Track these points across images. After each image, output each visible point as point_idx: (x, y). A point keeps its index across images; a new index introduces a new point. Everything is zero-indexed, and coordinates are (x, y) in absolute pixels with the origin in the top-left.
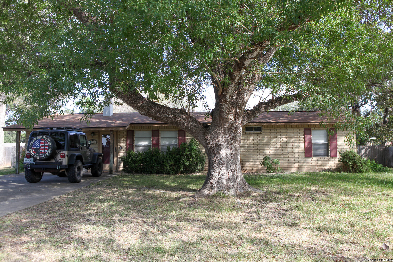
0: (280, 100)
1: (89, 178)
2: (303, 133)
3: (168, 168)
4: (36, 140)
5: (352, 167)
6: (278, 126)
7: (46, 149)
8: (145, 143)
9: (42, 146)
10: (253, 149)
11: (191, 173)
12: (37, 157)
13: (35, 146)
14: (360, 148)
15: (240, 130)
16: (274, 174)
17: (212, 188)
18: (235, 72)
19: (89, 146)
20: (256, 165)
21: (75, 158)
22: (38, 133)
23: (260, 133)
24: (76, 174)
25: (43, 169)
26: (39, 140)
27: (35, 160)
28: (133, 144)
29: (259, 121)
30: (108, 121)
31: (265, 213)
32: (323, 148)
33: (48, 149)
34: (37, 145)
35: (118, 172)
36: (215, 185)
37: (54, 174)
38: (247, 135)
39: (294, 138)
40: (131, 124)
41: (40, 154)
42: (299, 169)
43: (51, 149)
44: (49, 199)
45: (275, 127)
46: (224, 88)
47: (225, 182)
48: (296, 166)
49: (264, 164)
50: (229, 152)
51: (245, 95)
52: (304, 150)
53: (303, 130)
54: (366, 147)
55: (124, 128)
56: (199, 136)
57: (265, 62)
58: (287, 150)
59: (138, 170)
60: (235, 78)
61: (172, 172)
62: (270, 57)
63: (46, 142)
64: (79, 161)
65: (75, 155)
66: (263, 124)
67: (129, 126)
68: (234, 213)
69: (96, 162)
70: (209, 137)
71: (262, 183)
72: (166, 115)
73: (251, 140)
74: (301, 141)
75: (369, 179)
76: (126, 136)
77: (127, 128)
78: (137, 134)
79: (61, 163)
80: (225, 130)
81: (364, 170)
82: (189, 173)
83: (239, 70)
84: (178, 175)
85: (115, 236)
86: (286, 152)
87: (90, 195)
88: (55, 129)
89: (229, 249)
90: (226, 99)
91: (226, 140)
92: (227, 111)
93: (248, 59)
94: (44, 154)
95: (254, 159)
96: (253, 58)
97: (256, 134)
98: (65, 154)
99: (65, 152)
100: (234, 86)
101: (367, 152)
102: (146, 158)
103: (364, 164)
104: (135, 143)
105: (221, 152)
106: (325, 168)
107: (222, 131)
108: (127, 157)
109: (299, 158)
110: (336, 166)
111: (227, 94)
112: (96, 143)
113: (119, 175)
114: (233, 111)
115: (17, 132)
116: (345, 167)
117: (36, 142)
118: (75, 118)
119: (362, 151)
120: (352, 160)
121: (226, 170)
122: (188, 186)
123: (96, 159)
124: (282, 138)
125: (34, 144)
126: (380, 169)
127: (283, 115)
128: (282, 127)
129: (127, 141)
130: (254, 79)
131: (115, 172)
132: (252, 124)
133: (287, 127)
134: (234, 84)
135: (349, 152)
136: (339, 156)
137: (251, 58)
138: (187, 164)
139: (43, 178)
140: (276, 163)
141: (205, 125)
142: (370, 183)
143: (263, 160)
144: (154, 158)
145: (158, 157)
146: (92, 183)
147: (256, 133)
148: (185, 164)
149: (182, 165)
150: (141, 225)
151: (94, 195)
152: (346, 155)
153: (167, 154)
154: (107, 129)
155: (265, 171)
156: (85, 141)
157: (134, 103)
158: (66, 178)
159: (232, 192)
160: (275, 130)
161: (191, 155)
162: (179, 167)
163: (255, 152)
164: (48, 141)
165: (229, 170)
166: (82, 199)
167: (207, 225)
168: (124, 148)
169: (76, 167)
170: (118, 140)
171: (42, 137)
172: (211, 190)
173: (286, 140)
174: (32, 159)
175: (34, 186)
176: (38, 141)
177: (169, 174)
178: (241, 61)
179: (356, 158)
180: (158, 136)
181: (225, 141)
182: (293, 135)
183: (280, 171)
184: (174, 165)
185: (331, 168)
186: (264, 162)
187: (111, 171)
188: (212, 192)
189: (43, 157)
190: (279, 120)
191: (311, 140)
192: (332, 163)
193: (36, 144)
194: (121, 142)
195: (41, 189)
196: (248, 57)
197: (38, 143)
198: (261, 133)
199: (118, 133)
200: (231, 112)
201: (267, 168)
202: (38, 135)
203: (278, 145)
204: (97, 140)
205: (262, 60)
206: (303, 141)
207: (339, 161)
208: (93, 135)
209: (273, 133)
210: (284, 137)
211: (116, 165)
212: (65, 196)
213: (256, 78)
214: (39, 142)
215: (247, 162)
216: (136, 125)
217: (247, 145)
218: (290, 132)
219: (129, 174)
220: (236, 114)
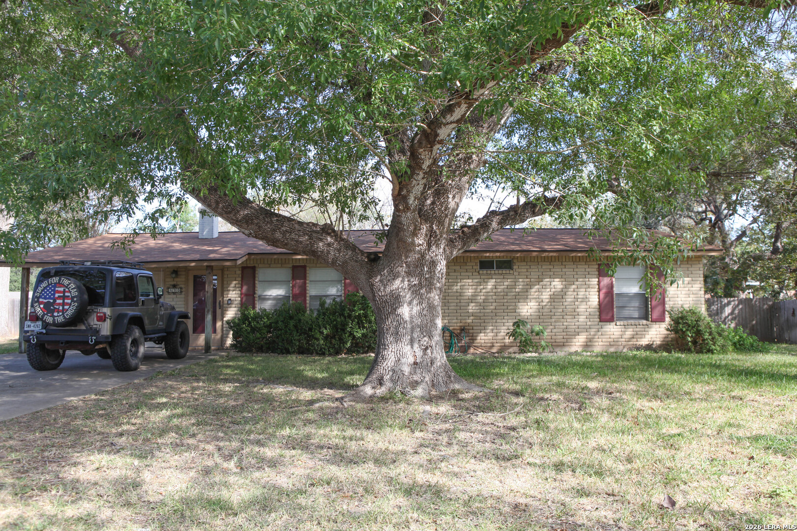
0: (532, 208)
1: (160, 362)
2: (597, 273)
3: (322, 342)
4: (47, 287)
5: (695, 342)
6: (544, 259)
7: (67, 304)
8: (277, 292)
9: (59, 297)
10: (494, 304)
11: (367, 352)
12: (49, 319)
13: (45, 298)
14: (721, 303)
15: (442, 266)
16: (534, 354)
17: (381, 382)
18: (421, 150)
19: (158, 299)
20: (500, 337)
21: (126, 321)
22: (53, 272)
23: (508, 272)
24: (128, 352)
25: (62, 343)
26: (53, 286)
27: (46, 325)
28: (254, 293)
29: (507, 248)
30: (206, 248)
31: (468, 434)
32: (636, 303)
33: (70, 304)
34: (50, 296)
35: (223, 349)
36: (387, 377)
37: (86, 352)
38: (482, 277)
39: (577, 283)
40: (249, 254)
41: (56, 314)
42: (587, 346)
43: (76, 304)
44: (59, 403)
45: (539, 260)
46: (401, 182)
47: (407, 370)
48: (581, 339)
49: (513, 334)
50: (416, 309)
51: (451, 196)
52: (598, 307)
53: (597, 267)
54: (734, 301)
55: (234, 262)
56: (359, 279)
57: (492, 130)
58: (563, 307)
59: (262, 346)
60: (423, 163)
61: (329, 351)
62: (501, 119)
63: (67, 290)
64: (134, 326)
65: (126, 315)
66: (514, 255)
67: (244, 259)
68: (406, 432)
69: (173, 329)
70: (378, 280)
71: (498, 374)
72: (293, 236)
73: (489, 287)
74: (593, 290)
75: (718, 367)
76: (240, 279)
77: (239, 262)
78: (262, 274)
79: (97, 332)
80: (408, 266)
81: (718, 349)
82: (363, 353)
83: (429, 146)
84: (340, 356)
85: (147, 476)
86: (561, 310)
87: (145, 394)
88: (89, 263)
89: (356, 503)
90: (407, 204)
91: (411, 287)
92: (412, 228)
93: (445, 125)
94: (63, 314)
95: (497, 324)
96: (454, 122)
97: (501, 274)
98: (105, 314)
99: (107, 311)
100: (423, 178)
101: (736, 312)
102: (277, 322)
103: (717, 337)
104: (259, 292)
105: (399, 311)
106: (641, 343)
107: (402, 270)
108: (239, 319)
109: (588, 323)
110: (662, 339)
111: (409, 195)
112: (181, 292)
113: (222, 357)
114: (424, 228)
115: (23, 269)
116: (679, 342)
117: (48, 290)
118: (142, 241)
119: (726, 309)
120: (693, 327)
121: (409, 347)
122: (348, 379)
123: (175, 324)
124: (553, 283)
125: (43, 295)
126: (752, 346)
127: (559, 237)
128: (553, 260)
129: (242, 288)
130: (470, 164)
131: (218, 349)
132: (492, 255)
133: (564, 260)
134: (421, 175)
135: (687, 312)
136: (668, 319)
137: (451, 123)
138: (358, 334)
139: (65, 363)
140: (537, 334)
141: (372, 257)
142: (716, 374)
143: (512, 328)
144: (292, 323)
145: (300, 320)
146: (160, 372)
147: (500, 272)
148: (355, 334)
149: (349, 336)
150: (209, 455)
151: (153, 396)
152: (682, 318)
153: (319, 315)
154: (200, 264)
155: (516, 349)
156: (151, 288)
157: (230, 213)
158: (109, 362)
159: (419, 391)
160: (540, 267)
161: (366, 316)
162: (342, 340)
163: (498, 311)
164: (71, 287)
165: (416, 346)
166: (125, 402)
167: (341, 457)
168: (236, 302)
169: (128, 339)
170: (225, 286)
171: (60, 280)
172: (379, 386)
173: (562, 286)
174: (40, 323)
175: (42, 378)
176: (50, 288)
177: (323, 354)
178: (432, 127)
179: (700, 323)
180: (305, 278)
181: (409, 289)
182: (575, 276)
183: (547, 350)
184: (333, 337)
185: (652, 344)
186: (514, 330)
187: (207, 348)
188: (381, 391)
189: (60, 319)
190: (546, 247)
191: (611, 287)
192: (656, 333)
193: (48, 294)
194: (229, 291)
195: (53, 383)
196: (444, 121)
197: (50, 292)
198: (511, 272)
199: (226, 273)
200: (420, 230)
201: (520, 342)
202: (52, 277)
203: (546, 296)
204: (183, 286)
205: (486, 125)
206: (596, 290)
207: (668, 330)
208: (174, 275)
209: (535, 273)
210: (558, 280)
211: (219, 336)
212: (93, 397)
213: (473, 161)
214: (52, 290)
215: (483, 331)
216: (259, 257)
217: (483, 297)
218: (569, 271)
219: (244, 354)
220: (431, 234)
